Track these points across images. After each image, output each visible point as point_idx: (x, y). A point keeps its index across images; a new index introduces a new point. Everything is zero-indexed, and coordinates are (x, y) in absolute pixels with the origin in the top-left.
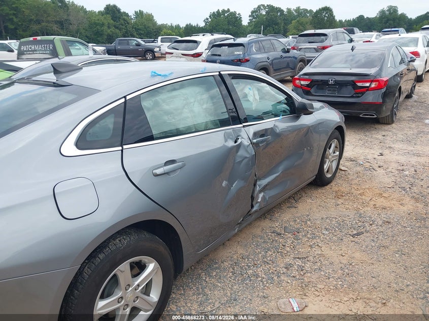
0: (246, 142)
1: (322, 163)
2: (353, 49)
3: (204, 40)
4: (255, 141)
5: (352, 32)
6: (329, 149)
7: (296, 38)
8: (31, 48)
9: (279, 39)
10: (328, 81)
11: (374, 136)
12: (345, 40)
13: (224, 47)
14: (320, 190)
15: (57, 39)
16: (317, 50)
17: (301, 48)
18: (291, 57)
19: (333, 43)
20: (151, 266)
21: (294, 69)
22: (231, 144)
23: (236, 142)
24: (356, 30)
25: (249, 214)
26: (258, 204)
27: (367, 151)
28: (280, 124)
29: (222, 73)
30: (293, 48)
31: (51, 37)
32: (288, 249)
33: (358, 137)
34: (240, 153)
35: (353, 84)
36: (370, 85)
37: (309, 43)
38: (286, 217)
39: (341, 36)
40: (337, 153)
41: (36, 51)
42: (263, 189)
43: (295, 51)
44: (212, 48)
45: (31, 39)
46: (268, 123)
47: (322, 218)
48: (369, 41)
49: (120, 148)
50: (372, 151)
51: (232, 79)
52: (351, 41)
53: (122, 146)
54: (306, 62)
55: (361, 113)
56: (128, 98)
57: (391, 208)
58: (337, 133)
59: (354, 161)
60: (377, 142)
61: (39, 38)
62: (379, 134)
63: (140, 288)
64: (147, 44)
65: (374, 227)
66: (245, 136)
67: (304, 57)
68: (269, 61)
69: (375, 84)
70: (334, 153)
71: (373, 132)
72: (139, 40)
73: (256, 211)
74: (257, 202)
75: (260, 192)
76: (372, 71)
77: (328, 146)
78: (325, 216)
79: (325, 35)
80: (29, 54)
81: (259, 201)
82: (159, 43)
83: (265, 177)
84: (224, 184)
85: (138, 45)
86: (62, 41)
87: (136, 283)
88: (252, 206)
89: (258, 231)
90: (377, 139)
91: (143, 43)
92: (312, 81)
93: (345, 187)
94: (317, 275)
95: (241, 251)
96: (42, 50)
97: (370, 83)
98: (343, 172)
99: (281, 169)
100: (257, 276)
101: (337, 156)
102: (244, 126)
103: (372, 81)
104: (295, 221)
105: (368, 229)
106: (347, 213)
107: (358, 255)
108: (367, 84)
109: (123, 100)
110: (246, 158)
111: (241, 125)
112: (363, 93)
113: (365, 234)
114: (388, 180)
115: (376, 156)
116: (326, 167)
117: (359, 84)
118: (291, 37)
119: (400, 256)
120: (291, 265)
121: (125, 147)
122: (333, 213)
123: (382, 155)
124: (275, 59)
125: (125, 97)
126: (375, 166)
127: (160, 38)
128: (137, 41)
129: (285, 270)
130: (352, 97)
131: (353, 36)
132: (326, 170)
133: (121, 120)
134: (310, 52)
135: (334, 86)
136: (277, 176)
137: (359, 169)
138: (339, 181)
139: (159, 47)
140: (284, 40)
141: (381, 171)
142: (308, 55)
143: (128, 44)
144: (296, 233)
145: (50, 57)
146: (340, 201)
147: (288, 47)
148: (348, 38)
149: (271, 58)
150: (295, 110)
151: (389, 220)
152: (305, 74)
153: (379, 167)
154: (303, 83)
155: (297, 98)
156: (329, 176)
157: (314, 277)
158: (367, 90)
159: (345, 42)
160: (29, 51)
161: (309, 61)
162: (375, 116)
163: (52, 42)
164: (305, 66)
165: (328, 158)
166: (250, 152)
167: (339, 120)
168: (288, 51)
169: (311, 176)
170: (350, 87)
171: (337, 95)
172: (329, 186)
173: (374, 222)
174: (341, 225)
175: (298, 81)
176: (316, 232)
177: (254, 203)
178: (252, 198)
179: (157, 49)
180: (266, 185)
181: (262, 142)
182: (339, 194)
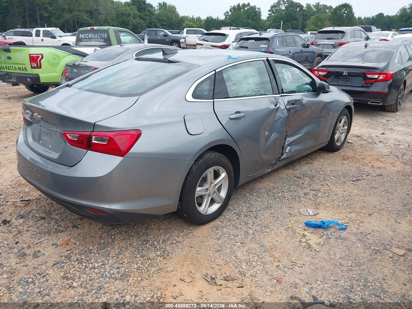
0: (283, 107)
1: (334, 133)
2: (366, 46)
3: (232, 34)
4: (288, 107)
5: (370, 30)
6: (340, 123)
7: (315, 34)
8: (88, 36)
9: (299, 35)
10: (342, 72)
11: (379, 120)
12: (362, 38)
13: (251, 41)
14: (330, 155)
15: (111, 29)
16: (334, 46)
17: (320, 44)
18: (310, 52)
19: (350, 41)
20: (223, 175)
21: (312, 62)
22: (273, 107)
23: (275, 106)
24: (373, 28)
25: (279, 160)
26: (286, 154)
27: (372, 131)
28: (305, 98)
29: (269, 58)
30: (312, 44)
31: (106, 28)
32: (306, 185)
33: (365, 120)
34: (278, 114)
35: (364, 76)
36: (378, 77)
37: (327, 39)
38: (304, 168)
39: (358, 34)
40: (346, 127)
41: (91, 38)
42: (290, 145)
43: (314, 47)
44: (240, 41)
45: (89, 28)
46: (297, 96)
47: (332, 171)
48: (385, 40)
49: (213, 101)
50: (376, 131)
51: (275, 63)
52: (367, 38)
53: (213, 99)
54: (323, 56)
55: (369, 101)
56: (217, 71)
57: (385, 168)
58: (346, 111)
59: (359, 137)
60: (381, 125)
61: (96, 28)
62: (383, 120)
63: (217, 187)
64: (174, 35)
65: (369, 177)
66: (282, 103)
67: (322, 52)
68: (290, 54)
69: (383, 77)
70: (343, 127)
71: (379, 117)
72: (166, 31)
73: (284, 159)
74: (286, 152)
75: (289, 145)
76: (381, 65)
77: (339, 120)
78: (333, 170)
79: (343, 32)
80: (87, 41)
81: (287, 151)
82: (185, 34)
83: (291, 136)
84: (267, 133)
85: (166, 35)
86: (115, 31)
87: (215, 183)
88: (282, 154)
89: (284, 175)
90: (381, 123)
91: (170, 34)
92: (329, 72)
93: (350, 153)
94: (326, 199)
95: (272, 185)
96: (98, 39)
97: (378, 75)
98: (350, 144)
99: (304, 131)
100: (285, 197)
101: (345, 129)
102: (281, 96)
103: (380, 74)
104: (311, 171)
105: (365, 178)
106: (351, 168)
107: (355, 191)
108: (376, 76)
109: (214, 72)
110: (281, 118)
111: (280, 95)
112: (372, 84)
113: (362, 181)
114: (385, 151)
115: (378, 135)
116: (336, 136)
117: (369, 76)
118: (309, 33)
119: (385, 193)
120: (308, 193)
121: (215, 100)
122: (339, 168)
123: (383, 134)
124: (296, 53)
125: (215, 70)
126: (377, 142)
127: (185, 30)
128: (165, 32)
129: (304, 196)
130: (362, 87)
131: (369, 34)
132: (336, 139)
133: (213, 87)
134: (328, 48)
135: (347, 77)
136: (300, 137)
137: (362, 142)
138: (346, 150)
139: (184, 38)
140: (303, 36)
141: (381, 144)
142: (326, 50)
143: (157, 35)
144: (312, 178)
145: (104, 44)
146: (345, 162)
147: (308, 43)
148: (364, 36)
149: (292, 52)
150: (317, 90)
151: (381, 174)
152: (323, 66)
153: (380, 142)
154: (320, 73)
155: (318, 81)
156: (338, 144)
157: (324, 200)
158: (376, 81)
159: (360, 39)
160: (86, 38)
161: (326, 56)
162: (381, 104)
163: (107, 31)
164: (323, 60)
165: (338, 130)
166: (284, 114)
167: (349, 101)
168: (308, 46)
169: (324, 141)
170: (361, 79)
171: (349, 84)
172: (338, 152)
173: (369, 174)
174: (344, 175)
175: (316, 72)
176: (326, 178)
177: (284, 152)
178: (283, 148)
179: (182, 40)
180: (293, 142)
181: (293, 108)
182: (345, 157)
